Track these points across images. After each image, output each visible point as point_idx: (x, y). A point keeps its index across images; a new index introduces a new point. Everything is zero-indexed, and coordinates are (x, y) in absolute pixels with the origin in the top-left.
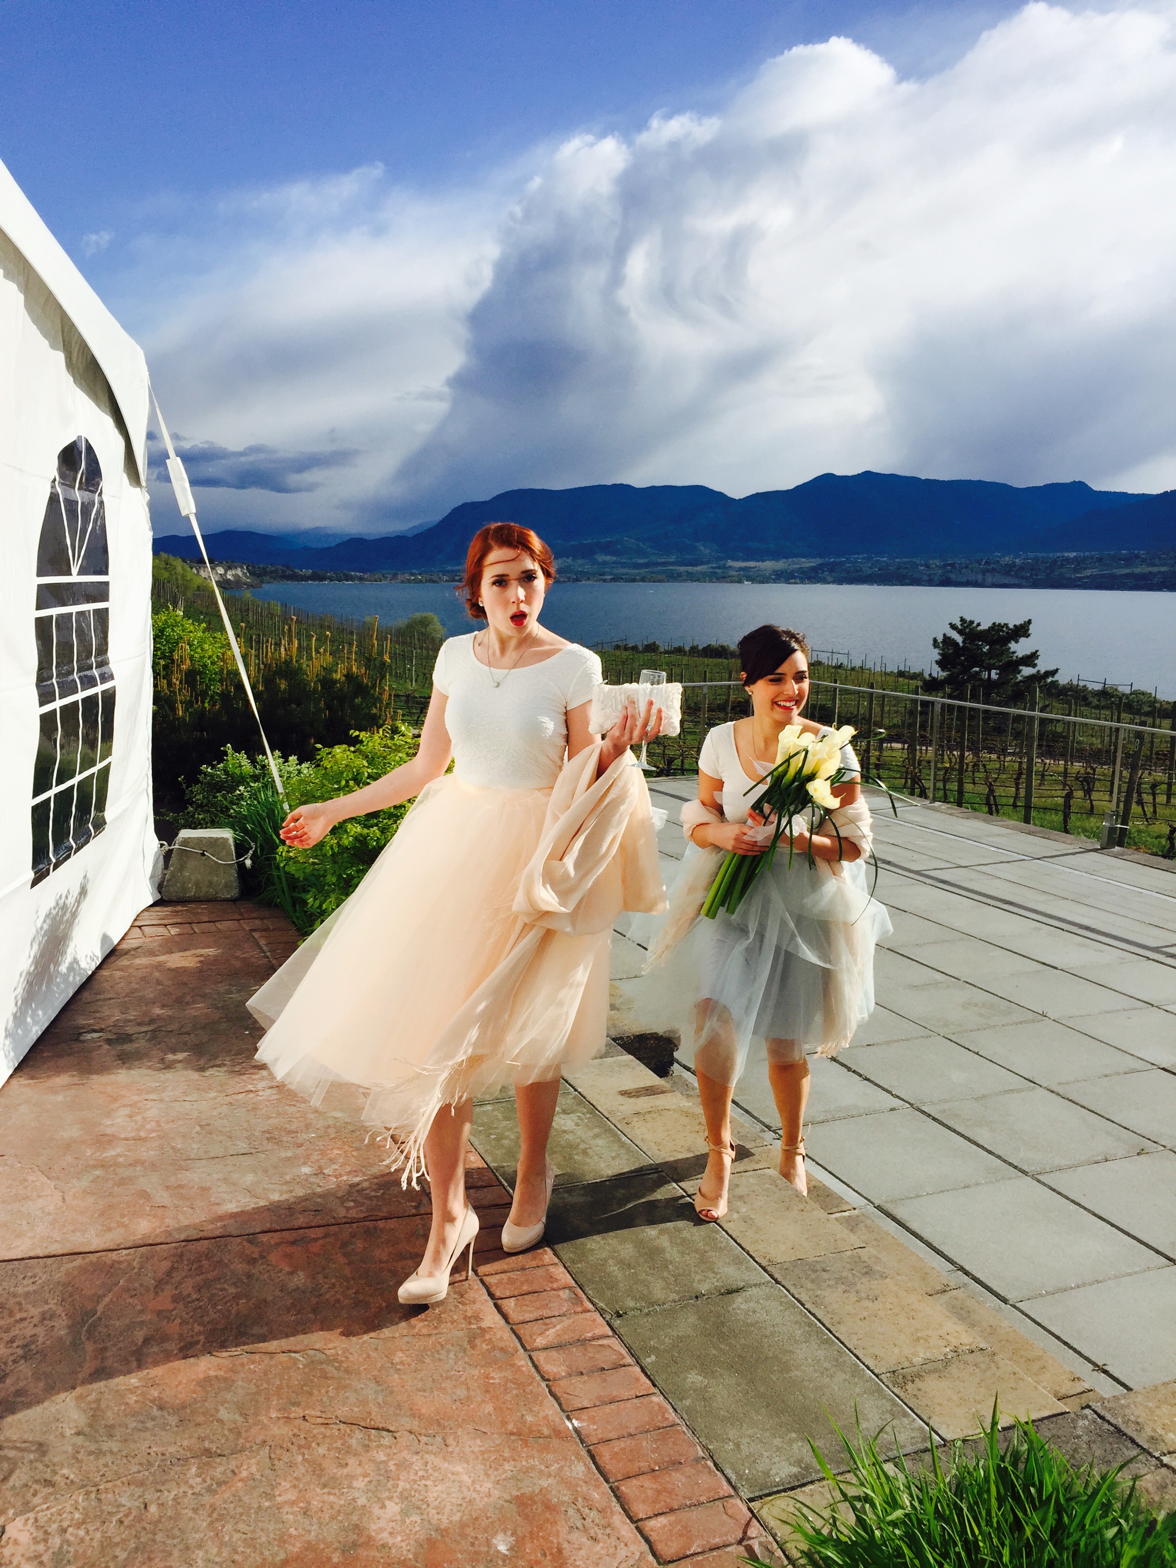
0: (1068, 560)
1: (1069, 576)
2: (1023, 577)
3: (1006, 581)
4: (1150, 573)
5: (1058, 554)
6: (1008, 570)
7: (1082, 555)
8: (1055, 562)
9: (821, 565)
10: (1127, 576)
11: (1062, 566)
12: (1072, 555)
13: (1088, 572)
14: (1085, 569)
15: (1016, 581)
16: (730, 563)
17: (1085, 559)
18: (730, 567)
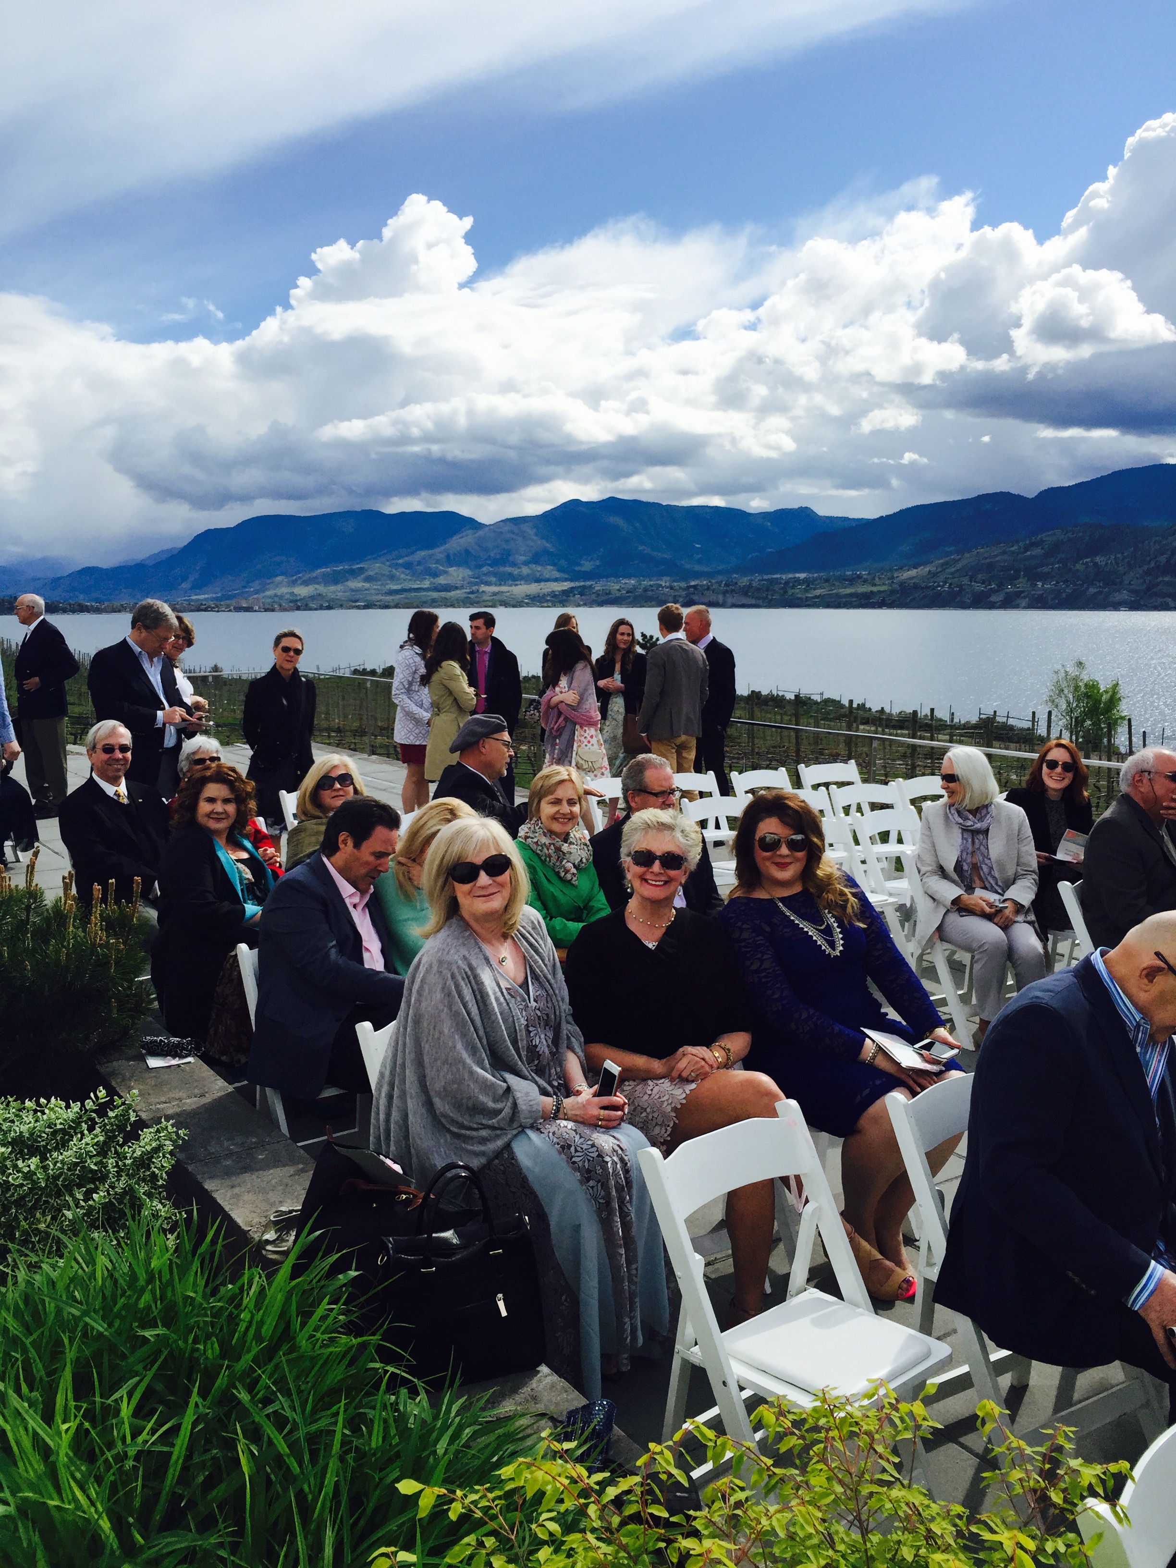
0: (798, 581)
1: (800, 596)
2: (758, 598)
3: (745, 601)
4: (871, 592)
5: (791, 576)
6: (746, 591)
7: (811, 575)
8: (787, 583)
9: (572, 588)
10: (851, 595)
11: (793, 587)
12: (802, 576)
13: (818, 592)
14: (815, 589)
15: (753, 602)
16: (483, 588)
17: (815, 580)
18: (483, 592)
